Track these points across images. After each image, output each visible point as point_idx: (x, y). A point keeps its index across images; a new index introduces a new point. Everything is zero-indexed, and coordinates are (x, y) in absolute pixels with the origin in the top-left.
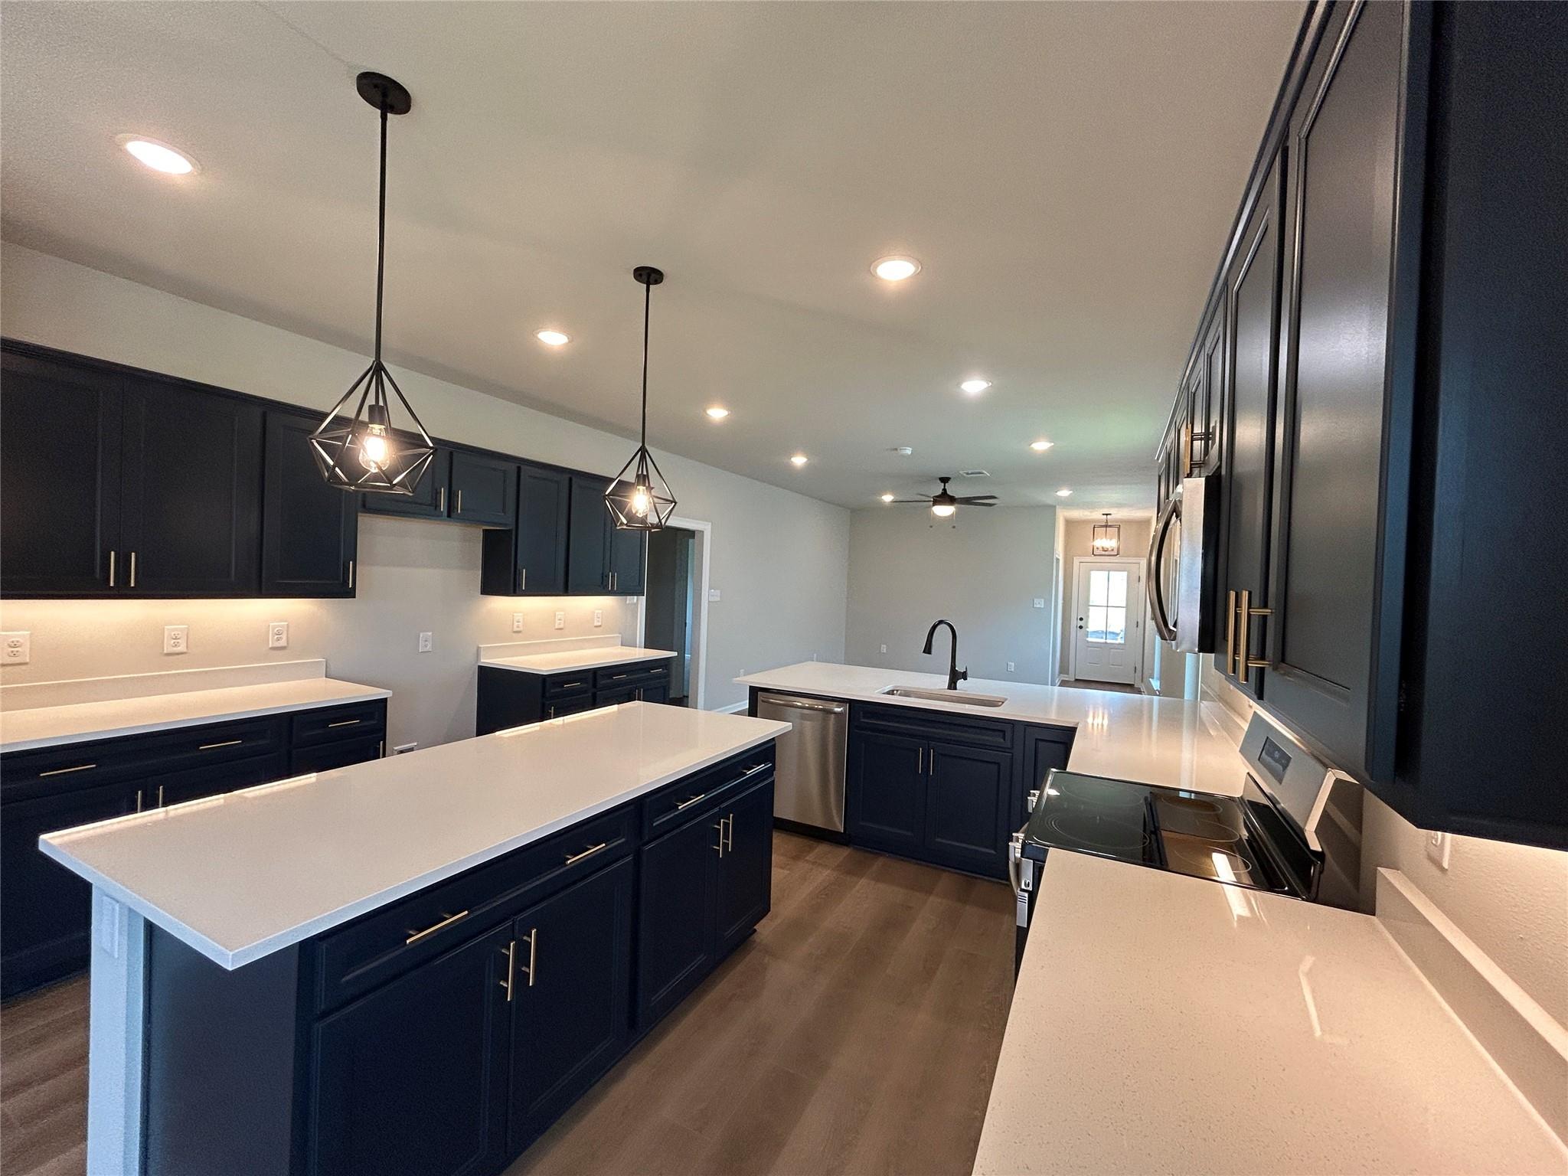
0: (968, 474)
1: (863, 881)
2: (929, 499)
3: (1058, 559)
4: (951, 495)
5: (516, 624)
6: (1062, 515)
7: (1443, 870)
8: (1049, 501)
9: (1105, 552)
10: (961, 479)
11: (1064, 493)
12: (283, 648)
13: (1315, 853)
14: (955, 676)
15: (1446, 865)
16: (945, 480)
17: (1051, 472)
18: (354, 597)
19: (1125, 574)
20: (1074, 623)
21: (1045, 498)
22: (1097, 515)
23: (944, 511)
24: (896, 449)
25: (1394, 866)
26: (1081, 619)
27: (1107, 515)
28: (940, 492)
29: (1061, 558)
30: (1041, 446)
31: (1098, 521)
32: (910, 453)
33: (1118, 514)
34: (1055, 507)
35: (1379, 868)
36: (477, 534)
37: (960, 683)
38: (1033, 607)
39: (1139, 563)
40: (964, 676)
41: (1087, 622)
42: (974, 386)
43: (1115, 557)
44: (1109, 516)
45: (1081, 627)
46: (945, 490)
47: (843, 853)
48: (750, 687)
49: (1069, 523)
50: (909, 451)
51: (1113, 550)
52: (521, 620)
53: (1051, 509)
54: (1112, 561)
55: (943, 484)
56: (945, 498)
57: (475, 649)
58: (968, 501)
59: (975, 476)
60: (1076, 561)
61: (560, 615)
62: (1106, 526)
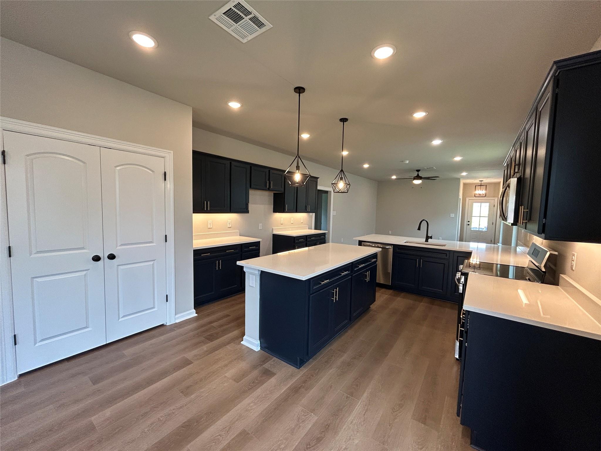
0: (428, 168)
1: (399, 298)
2: (412, 178)
3: (460, 199)
4: (421, 176)
5: (281, 222)
6: (462, 182)
7: (573, 270)
8: (458, 177)
9: (480, 196)
10: (424, 170)
11: (464, 174)
12: (230, 227)
13: (543, 272)
14: (428, 238)
15: (574, 269)
16: (418, 171)
17: (460, 167)
18: (249, 213)
19: (488, 204)
20: (466, 223)
21: (456, 176)
22: (477, 181)
23: (417, 182)
24: (403, 161)
25: (564, 274)
26: (469, 222)
27: (481, 181)
28: (416, 175)
29: (461, 198)
30: (458, 159)
31: (478, 183)
32: (408, 162)
33: (486, 181)
34: (460, 179)
35: (561, 275)
36: (272, 194)
37: (430, 240)
38: (450, 216)
39: (494, 200)
40: (431, 238)
41: (471, 223)
42: (437, 142)
43: (484, 197)
44: (482, 182)
45: (468, 225)
46: (418, 174)
47: (391, 291)
48: (359, 240)
49: (465, 184)
50: (407, 162)
51: (483, 195)
52: (283, 221)
53: (458, 180)
54: (483, 199)
55: (417, 172)
56: (418, 177)
57: (272, 229)
58: (428, 178)
59: (430, 169)
60: (467, 199)
61: (292, 219)
62: (481, 186)
